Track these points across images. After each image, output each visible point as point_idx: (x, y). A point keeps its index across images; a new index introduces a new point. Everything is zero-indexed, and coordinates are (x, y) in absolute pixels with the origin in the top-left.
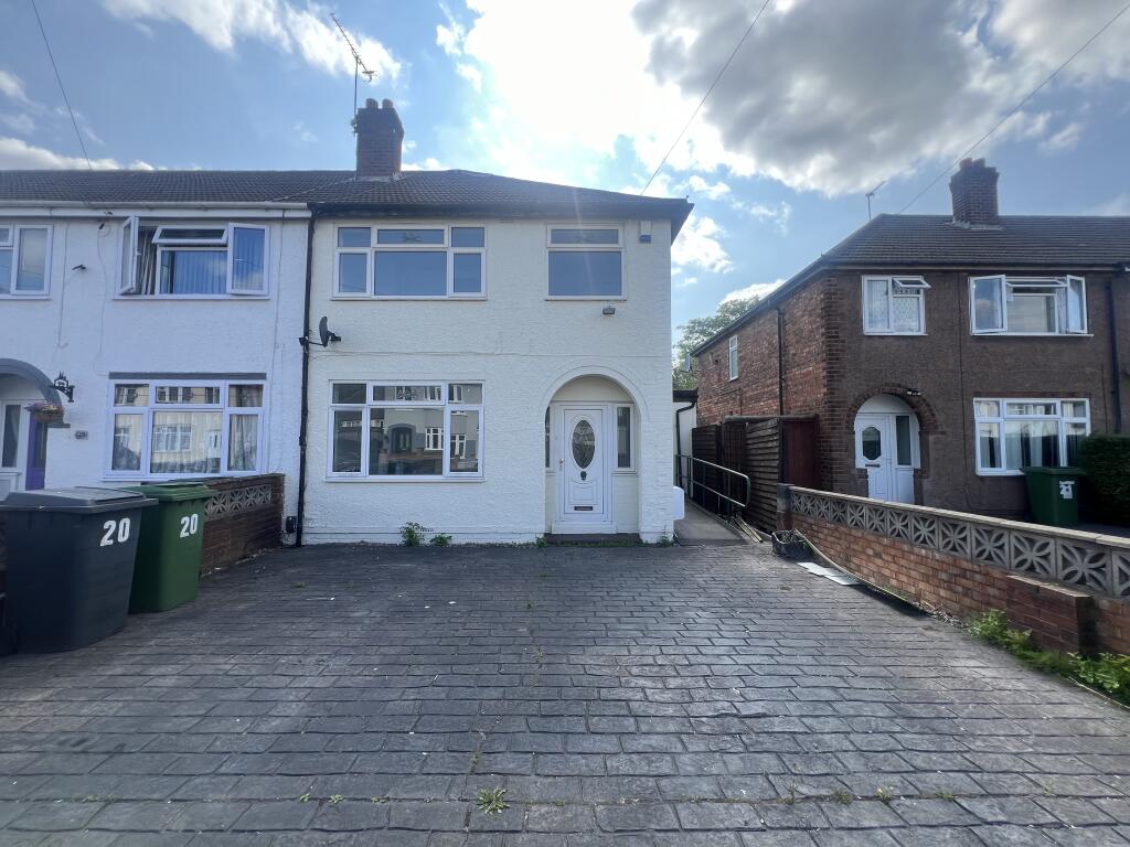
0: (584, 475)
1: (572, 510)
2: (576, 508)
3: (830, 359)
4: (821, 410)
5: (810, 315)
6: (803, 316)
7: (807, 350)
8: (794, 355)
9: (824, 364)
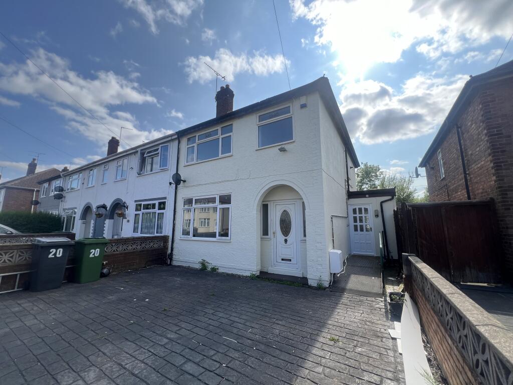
0: (286, 241)
1: (281, 261)
2: (282, 260)
3: (494, 152)
4: (494, 194)
5: (476, 123)
6: (472, 125)
7: (478, 149)
8: (472, 154)
9: (490, 158)
